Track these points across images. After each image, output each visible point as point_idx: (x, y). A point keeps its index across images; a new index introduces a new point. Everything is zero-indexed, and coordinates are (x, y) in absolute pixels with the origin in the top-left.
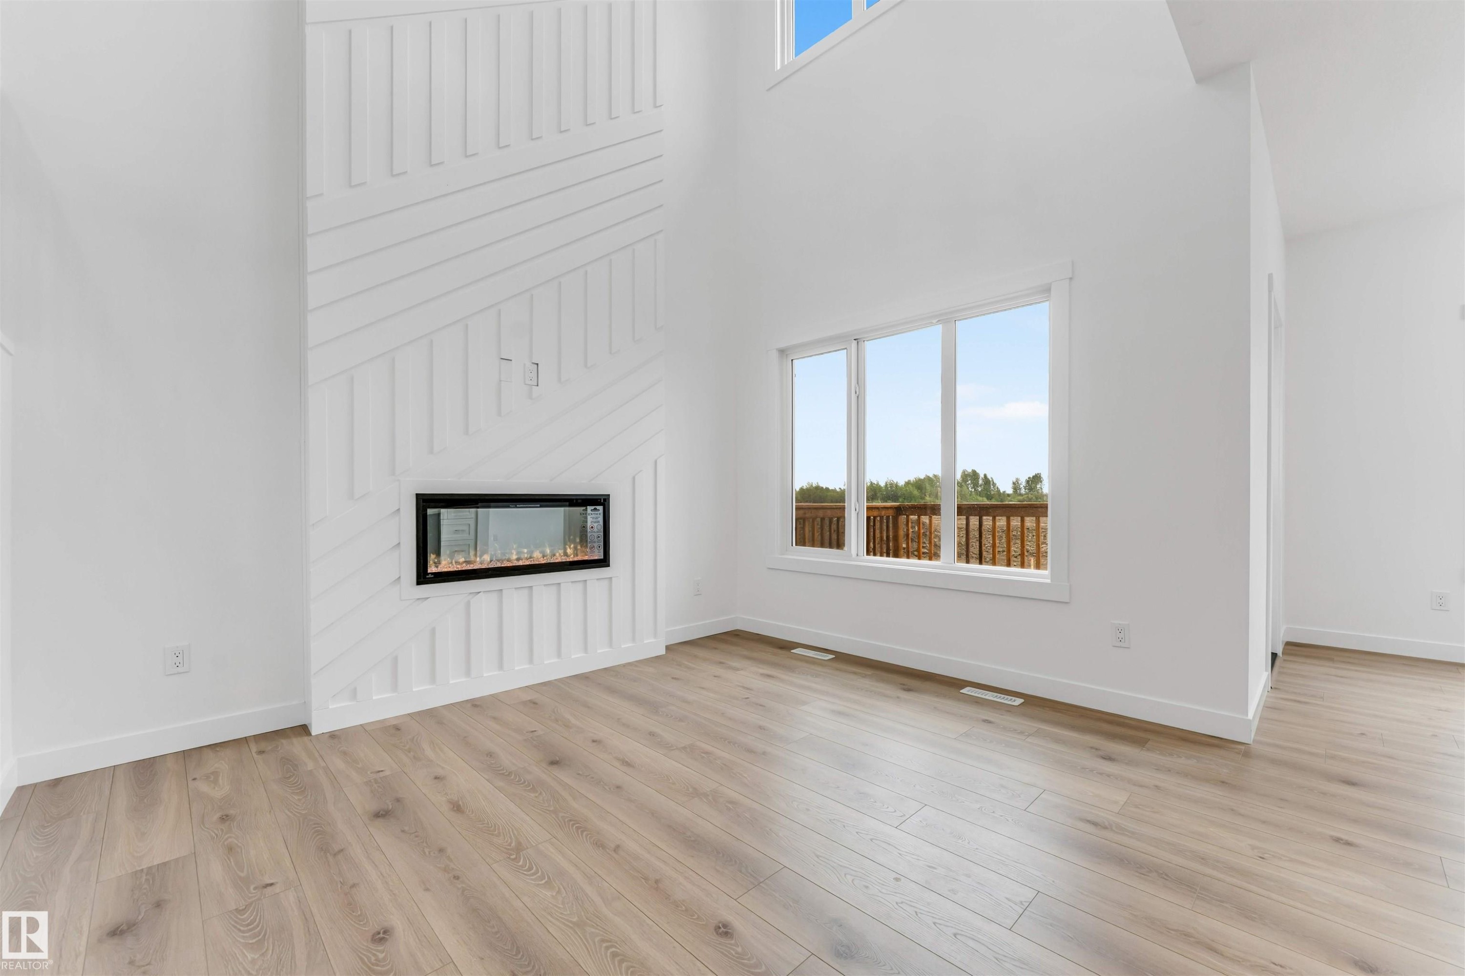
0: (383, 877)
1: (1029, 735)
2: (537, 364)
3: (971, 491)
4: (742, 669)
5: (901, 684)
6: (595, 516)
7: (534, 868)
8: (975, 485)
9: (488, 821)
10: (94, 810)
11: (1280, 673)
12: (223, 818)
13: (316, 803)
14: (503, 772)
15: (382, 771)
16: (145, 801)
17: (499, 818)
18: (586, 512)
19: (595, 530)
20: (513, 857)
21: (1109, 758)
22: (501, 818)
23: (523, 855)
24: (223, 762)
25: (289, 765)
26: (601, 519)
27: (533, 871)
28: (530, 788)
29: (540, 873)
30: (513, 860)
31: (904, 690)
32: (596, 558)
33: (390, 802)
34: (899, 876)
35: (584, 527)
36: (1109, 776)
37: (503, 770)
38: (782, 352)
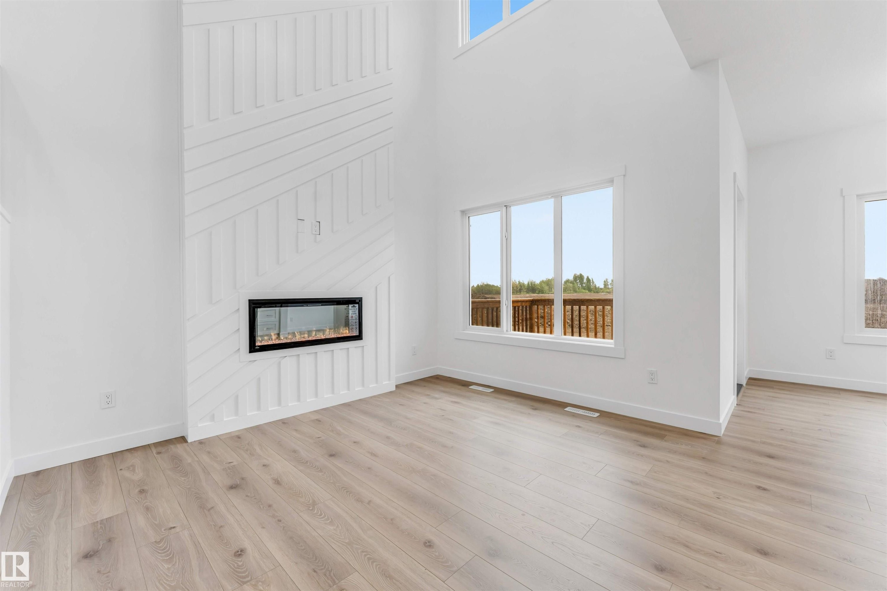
0: (238, 521)
1: (601, 434)
2: (319, 222)
3: (579, 287)
4: (440, 399)
5: (532, 406)
6: (354, 310)
7: (323, 514)
8: (582, 283)
9: (295, 489)
10: (63, 489)
11: (743, 396)
12: (141, 492)
13: (195, 481)
14: (303, 461)
15: (232, 462)
16: (93, 483)
17: (302, 487)
18: (348, 308)
19: (354, 318)
20: (310, 509)
21: (644, 446)
22: (303, 487)
23: (317, 507)
24: (137, 459)
25: (176, 460)
26: (357, 312)
27: (322, 516)
28: (318, 470)
29: (326, 517)
30: (311, 510)
31: (533, 409)
32: (355, 335)
33: (238, 480)
34: (524, 513)
35: (347, 316)
36: (642, 456)
37: (303, 460)
38: (463, 212)
